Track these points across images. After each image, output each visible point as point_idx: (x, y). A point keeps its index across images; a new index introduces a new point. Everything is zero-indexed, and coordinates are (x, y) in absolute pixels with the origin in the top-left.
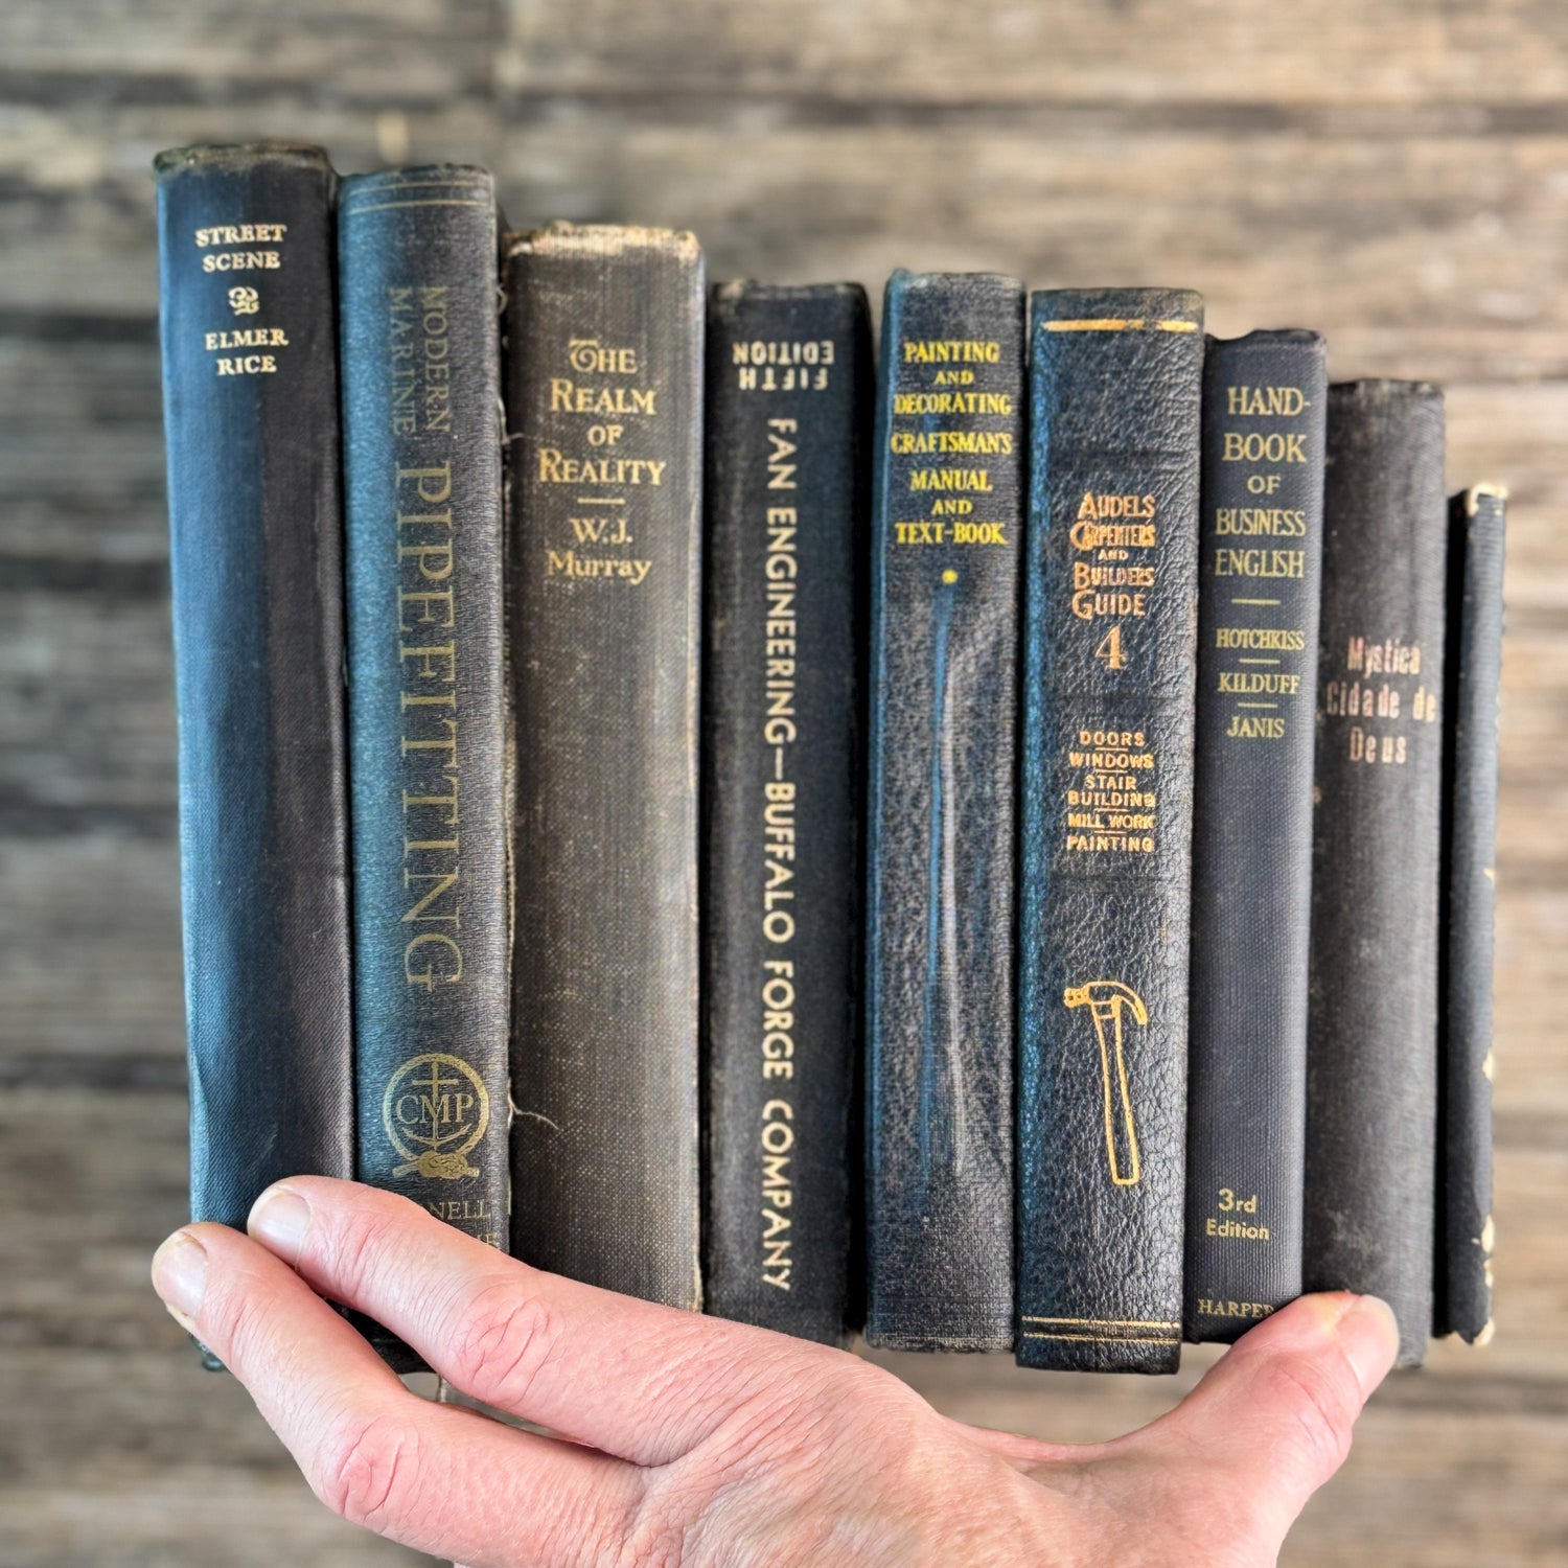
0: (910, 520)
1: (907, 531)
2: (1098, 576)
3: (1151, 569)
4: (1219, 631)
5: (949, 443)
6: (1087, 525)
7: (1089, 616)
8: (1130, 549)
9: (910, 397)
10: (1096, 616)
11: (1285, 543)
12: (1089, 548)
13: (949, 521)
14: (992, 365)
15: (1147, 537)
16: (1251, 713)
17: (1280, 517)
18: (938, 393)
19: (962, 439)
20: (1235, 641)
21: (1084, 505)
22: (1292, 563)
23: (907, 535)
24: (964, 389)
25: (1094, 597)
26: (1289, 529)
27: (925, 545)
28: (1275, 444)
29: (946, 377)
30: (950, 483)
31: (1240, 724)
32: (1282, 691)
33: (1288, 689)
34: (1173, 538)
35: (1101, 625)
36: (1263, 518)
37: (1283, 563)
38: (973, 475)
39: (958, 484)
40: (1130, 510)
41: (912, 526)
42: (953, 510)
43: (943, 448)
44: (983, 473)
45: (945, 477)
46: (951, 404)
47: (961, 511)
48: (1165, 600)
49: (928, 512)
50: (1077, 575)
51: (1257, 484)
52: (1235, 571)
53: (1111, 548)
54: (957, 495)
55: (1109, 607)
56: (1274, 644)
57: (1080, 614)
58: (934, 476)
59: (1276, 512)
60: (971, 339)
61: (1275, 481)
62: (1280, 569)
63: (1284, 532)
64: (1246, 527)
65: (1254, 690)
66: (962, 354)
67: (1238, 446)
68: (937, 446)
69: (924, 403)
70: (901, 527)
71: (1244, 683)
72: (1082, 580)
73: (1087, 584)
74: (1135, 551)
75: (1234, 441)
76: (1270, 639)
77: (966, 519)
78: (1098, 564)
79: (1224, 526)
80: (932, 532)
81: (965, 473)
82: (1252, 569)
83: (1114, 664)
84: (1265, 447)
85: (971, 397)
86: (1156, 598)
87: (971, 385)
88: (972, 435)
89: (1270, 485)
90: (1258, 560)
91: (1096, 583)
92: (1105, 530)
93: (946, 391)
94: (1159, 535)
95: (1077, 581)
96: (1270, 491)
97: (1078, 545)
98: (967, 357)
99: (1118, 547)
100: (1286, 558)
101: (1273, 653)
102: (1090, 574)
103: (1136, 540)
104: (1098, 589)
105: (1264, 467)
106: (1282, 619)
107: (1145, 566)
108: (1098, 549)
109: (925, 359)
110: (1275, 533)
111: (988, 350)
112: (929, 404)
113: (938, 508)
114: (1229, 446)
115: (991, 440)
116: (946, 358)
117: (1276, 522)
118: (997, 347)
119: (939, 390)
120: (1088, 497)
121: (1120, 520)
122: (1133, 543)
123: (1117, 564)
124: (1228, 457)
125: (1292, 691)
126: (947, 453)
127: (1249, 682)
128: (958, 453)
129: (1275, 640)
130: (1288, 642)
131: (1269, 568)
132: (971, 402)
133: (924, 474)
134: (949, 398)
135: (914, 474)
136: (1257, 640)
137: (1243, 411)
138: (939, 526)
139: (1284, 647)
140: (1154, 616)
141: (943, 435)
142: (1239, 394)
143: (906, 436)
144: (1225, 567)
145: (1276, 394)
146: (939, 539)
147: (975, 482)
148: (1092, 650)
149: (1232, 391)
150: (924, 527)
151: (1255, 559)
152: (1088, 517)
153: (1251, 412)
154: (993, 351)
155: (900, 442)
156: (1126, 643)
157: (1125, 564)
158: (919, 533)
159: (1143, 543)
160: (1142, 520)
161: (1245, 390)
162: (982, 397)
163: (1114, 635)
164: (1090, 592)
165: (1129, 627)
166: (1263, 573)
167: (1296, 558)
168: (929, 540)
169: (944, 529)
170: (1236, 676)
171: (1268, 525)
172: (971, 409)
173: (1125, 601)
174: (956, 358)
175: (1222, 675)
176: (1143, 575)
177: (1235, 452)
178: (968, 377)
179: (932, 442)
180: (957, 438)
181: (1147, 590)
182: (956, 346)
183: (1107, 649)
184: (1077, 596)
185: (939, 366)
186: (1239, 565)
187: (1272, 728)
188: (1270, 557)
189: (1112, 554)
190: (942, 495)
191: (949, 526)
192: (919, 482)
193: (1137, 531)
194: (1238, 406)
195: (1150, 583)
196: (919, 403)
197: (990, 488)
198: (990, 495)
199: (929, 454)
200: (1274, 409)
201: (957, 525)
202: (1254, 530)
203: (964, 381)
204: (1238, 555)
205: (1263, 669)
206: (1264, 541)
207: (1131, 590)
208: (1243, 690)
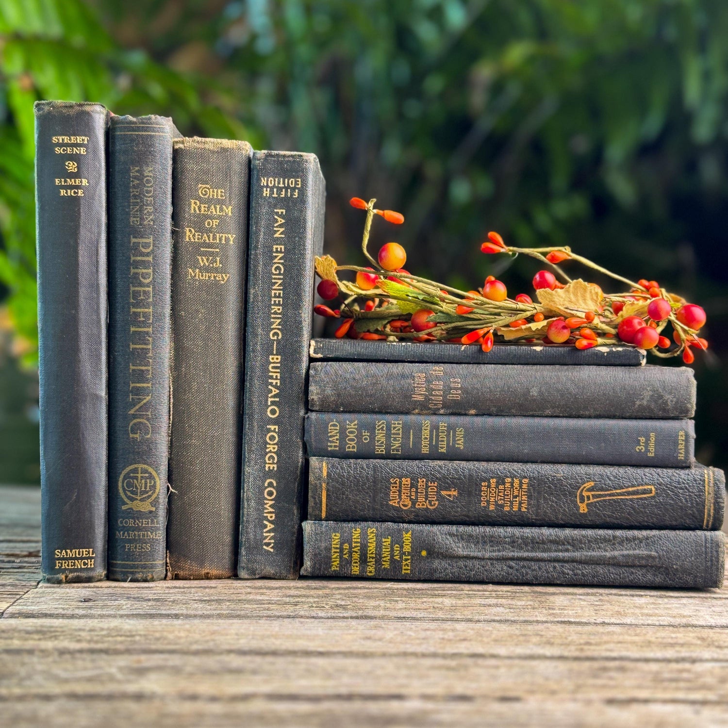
0: (402, 568)
1: (405, 570)
2: (421, 499)
3: (419, 479)
4: (423, 452)
5: (372, 553)
6: (401, 503)
7: (437, 503)
8: (411, 488)
9: (353, 568)
10: (436, 500)
11: (389, 428)
12: (410, 502)
13: (402, 554)
14: (341, 537)
15: (407, 481)
16: (454, 440)
17: (379, 430)
18: (352, 557)
19: (371, 548)
20: (426, 446)
21: (394, 504)
22: (397, 425)
23: (407, 570)
24: (351, 547)
25: (429, 500)
26: (383, 427)
27: (411, 562)
28: (351, 432)
29: (345, 554)
30: (388, 553)
31: (458, 444)
32: (446, 429)
33: (445, 427)
34: (407, 471)
35: (441, 498)
36: (379, 437)
37: (396, 429)
38: (385, 544)
39: (388, 550)
40: (396, 487)
41: (404, 568)
42: (398, 552)
43: (374, 556)
44: (384, 540)
45: (385, 555)
46: (356, 552)
47: (399, 549)
48: (431, 473)
49: (398, 561)
50: (421, 506)
51: (366, 439)
52: (399, 447)
53: (410, 494)
54: (392, 550)
55: (433, 495)
56: (428, 432)
57: (436, 505)
58: (384, 559)
59: (377, 432)
60: (331, 545)
61: (365, 432)
62: (399, 430)
63: (384, 429)
64: (382, 443)
65: (445, 439)
66: (337, 548)
67: (351, 446)
68: (373, 558)
69: (356, 563)
70: (404, 572)
71: (442, 443)
72: (423, 505)
73: (424, 503)
74: (412, 486)
75: (349, 448)
76: (426, 433)
77: (402, 547)
78: (417, 498)
79: (382, 451)
80: (406, 560)
81: (383, 547)
82: (399, 440)
83: (455, 493)
84: (352, 436)
85: (354, 545)
86: (430, 477)
87: (349, 544)
88: (369, 544)
89: (366, 434)
90: (395, 438)
91: (424, 500)
92: (403, 497)
93: (352, 554)
94: (406, 477)
95: (423, 507)
96: (369, 434)
97: (409, 506)
98: (338, 546)
99: (410, 492)
100: (394, 428)
101: (431, 432)
102: (420, 502)
103: (408, 485)
104: (426, 499)
105: (359, 436)
106: (419, 429)
107: (418, 482)
108: (411, 499)
109: (338, 562)
110: (385, 432)
111: (335, 537)
112: (356, 561)
113: (397, 558)
114: (351, 450)
115: (371, 537)
116: (338, 554)
117: (380, 431)
118: (334, 534)
119: (351, 556)
120: (391, 503)
121: (400, 491)
122: (409, 486)
123: (417, 492)
124: (355, 450)
125: (446, 425)
126: (376, 554)
127: (443, 441)
128: (376, 550)
129: (426, 432)
130: (427, 426)
131: (399, 434)
132: (355, 545)
133: (383, 563)
134: (354, 553)
135: (383, 566)
136: (426, 438)
137: (337, 444)
138: (404, 557)
139: (429, 428)
140: (437, 478)
141: (368, 555)
142: (331, 446)
143: (368, 569)
144: (397, 450)
145: (331, 432)
146: (409, 557)
147: (387, 543)
148: (450, 501)
149: (329, 449)
150: (404, 563)
151: (395, 439)
152: (399, 502)
153: (338, 442)
154: (335, 536)
155: (371, 572)
156: (447, 489)
157: (417, 489)
158: (407, 564)
159: (409, 482)
160: (400, 483)
161: (329, 444)
162: (353, 540)
163: (443, 493)
164: (427, 502)
165: (440, 488)
166: (400, 436)
167: (395, 424)
168: (410, 561)
169: (405, 556)
170: (440, 446)
171: (382, 435)
172: (359, 545)
173: (431, 489)
174: (338, 550)
175: (440, 451)
176: (421, 482)
177: (353, 447)
178: (346, 546)
179: (371, 560)
180: (370, 550)
181: (427, 481)
182: (333, 550)
183: (450, 496)
184: (429, 507)
185: (341, 557)
186: (397, 445)
187: (460, 432)
188: (394, 434)
189: (413, 494)
190: (392, 556)
191: (404, 553)
192: (386, 565)
193: (404, 485)
194: (335, 446)
195: (425, 480)
196: (355, 565)
197: (389, 537)
198: (392, 537)
199: (376, 561)
200: (337, 433)
201: (404, 550)
202: (383, 439)
203: (348, 548)
204: (393, 446)
205: (437, 436)
206: (388, 436)
207: (427, 487)
208: (445, 443)
